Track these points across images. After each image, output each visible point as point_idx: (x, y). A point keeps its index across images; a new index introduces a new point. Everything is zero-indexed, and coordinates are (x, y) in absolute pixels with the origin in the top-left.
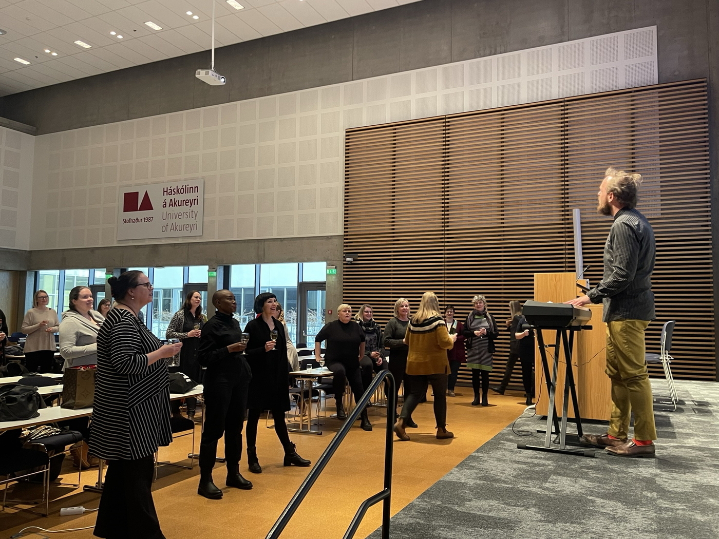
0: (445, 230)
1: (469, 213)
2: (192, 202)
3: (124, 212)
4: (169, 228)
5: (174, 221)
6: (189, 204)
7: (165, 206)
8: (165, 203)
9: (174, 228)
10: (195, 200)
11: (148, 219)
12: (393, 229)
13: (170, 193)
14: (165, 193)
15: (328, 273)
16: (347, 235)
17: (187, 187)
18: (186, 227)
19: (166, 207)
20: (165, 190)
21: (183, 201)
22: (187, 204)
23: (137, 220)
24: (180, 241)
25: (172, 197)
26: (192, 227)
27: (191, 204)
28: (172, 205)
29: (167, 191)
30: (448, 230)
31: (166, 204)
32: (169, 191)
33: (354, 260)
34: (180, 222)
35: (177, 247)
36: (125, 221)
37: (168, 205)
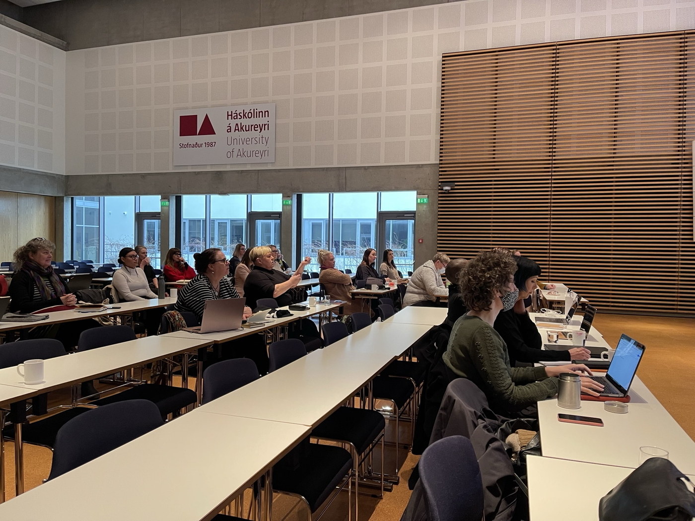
0: (552, 160)
1: (577, 143)
2: (262, 128)
3: (180, 136)
4: (235, 154)
5: (241, 147)
6: (259, 129)
7: (229, 130)
8: (229, 128)
9: (241, 154)
10: (265, 125)
11: (210, 145)
12: (494, 158)
13: (236, 117)
14: (230, 117)
15: (419, 202)
16: (442, 164)
17: (255, 111)
18: (255, 153)
20: (230, 114)
21: (252, 126)
22: (256, 129)
23: (196, 145)
24: (249, 168)
25: (238, 121)
26: (263, 153)
27: (261, 130)
28: (238, 130)
29: (231, 115)
30: (555, 160)
32: (233, 115)
33: (452, 189)
34: (248, 148)
35: (245, 174)
36: (182, 146)
37: (233, 130)
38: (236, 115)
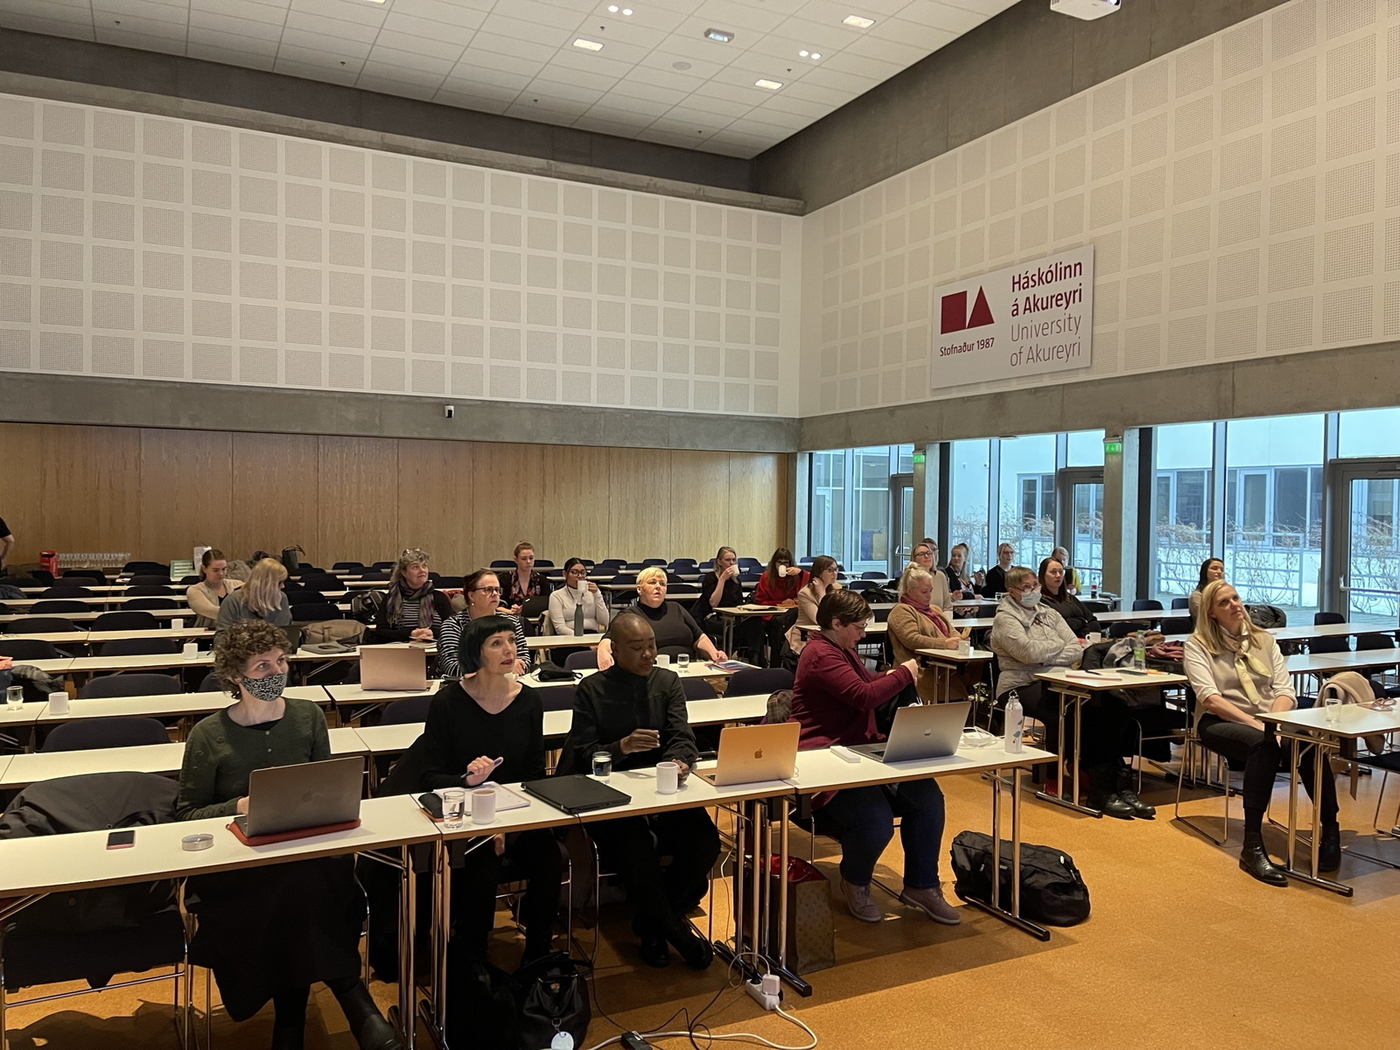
2: (1068, 298)
3: (942, 333)
4: (1024, 357)
5: (1033, 341)
6: (1064, 302)
7: (1015, 313)
8: (1015, 307)
9: (1035, 355)
10: (1075, 292)
11: (985, 344)
13: (1026, 285)
14: (1017, 286)
17: (1059, 267)
18: (1057, 351)
19: (1017, 314)
20: (1016, 280)
21: (1052, 297)
22: (1059, 303)
23: (966, 348)
24: (1047, 382)
25: (1029, 292)
26: (1070, 350)
27: (1068, 303)
28: (1030, 309)
29: (1019, 282)
31: (1017, 309)
32: (1022, 282)
34: (1047, 342)
35: (1041, 394)
36: (945, 352)
37: (1021, 310)
38: (1026, 280)
